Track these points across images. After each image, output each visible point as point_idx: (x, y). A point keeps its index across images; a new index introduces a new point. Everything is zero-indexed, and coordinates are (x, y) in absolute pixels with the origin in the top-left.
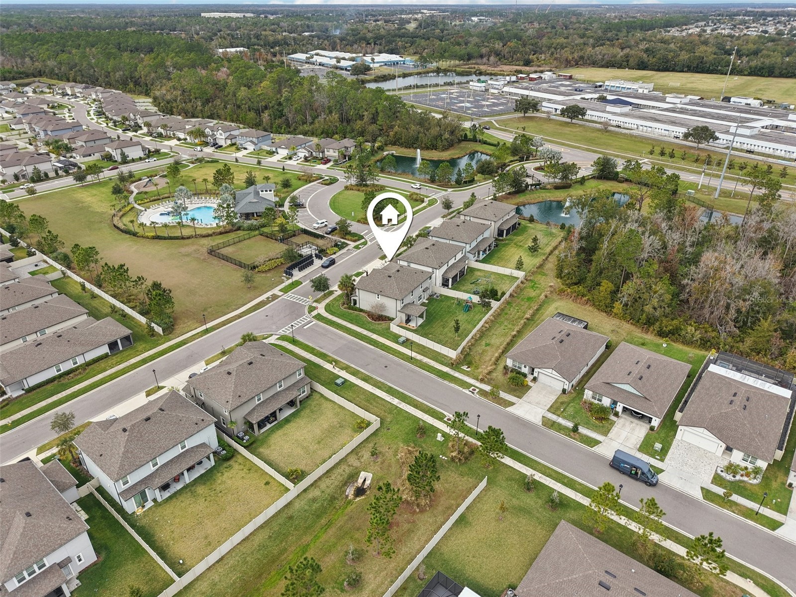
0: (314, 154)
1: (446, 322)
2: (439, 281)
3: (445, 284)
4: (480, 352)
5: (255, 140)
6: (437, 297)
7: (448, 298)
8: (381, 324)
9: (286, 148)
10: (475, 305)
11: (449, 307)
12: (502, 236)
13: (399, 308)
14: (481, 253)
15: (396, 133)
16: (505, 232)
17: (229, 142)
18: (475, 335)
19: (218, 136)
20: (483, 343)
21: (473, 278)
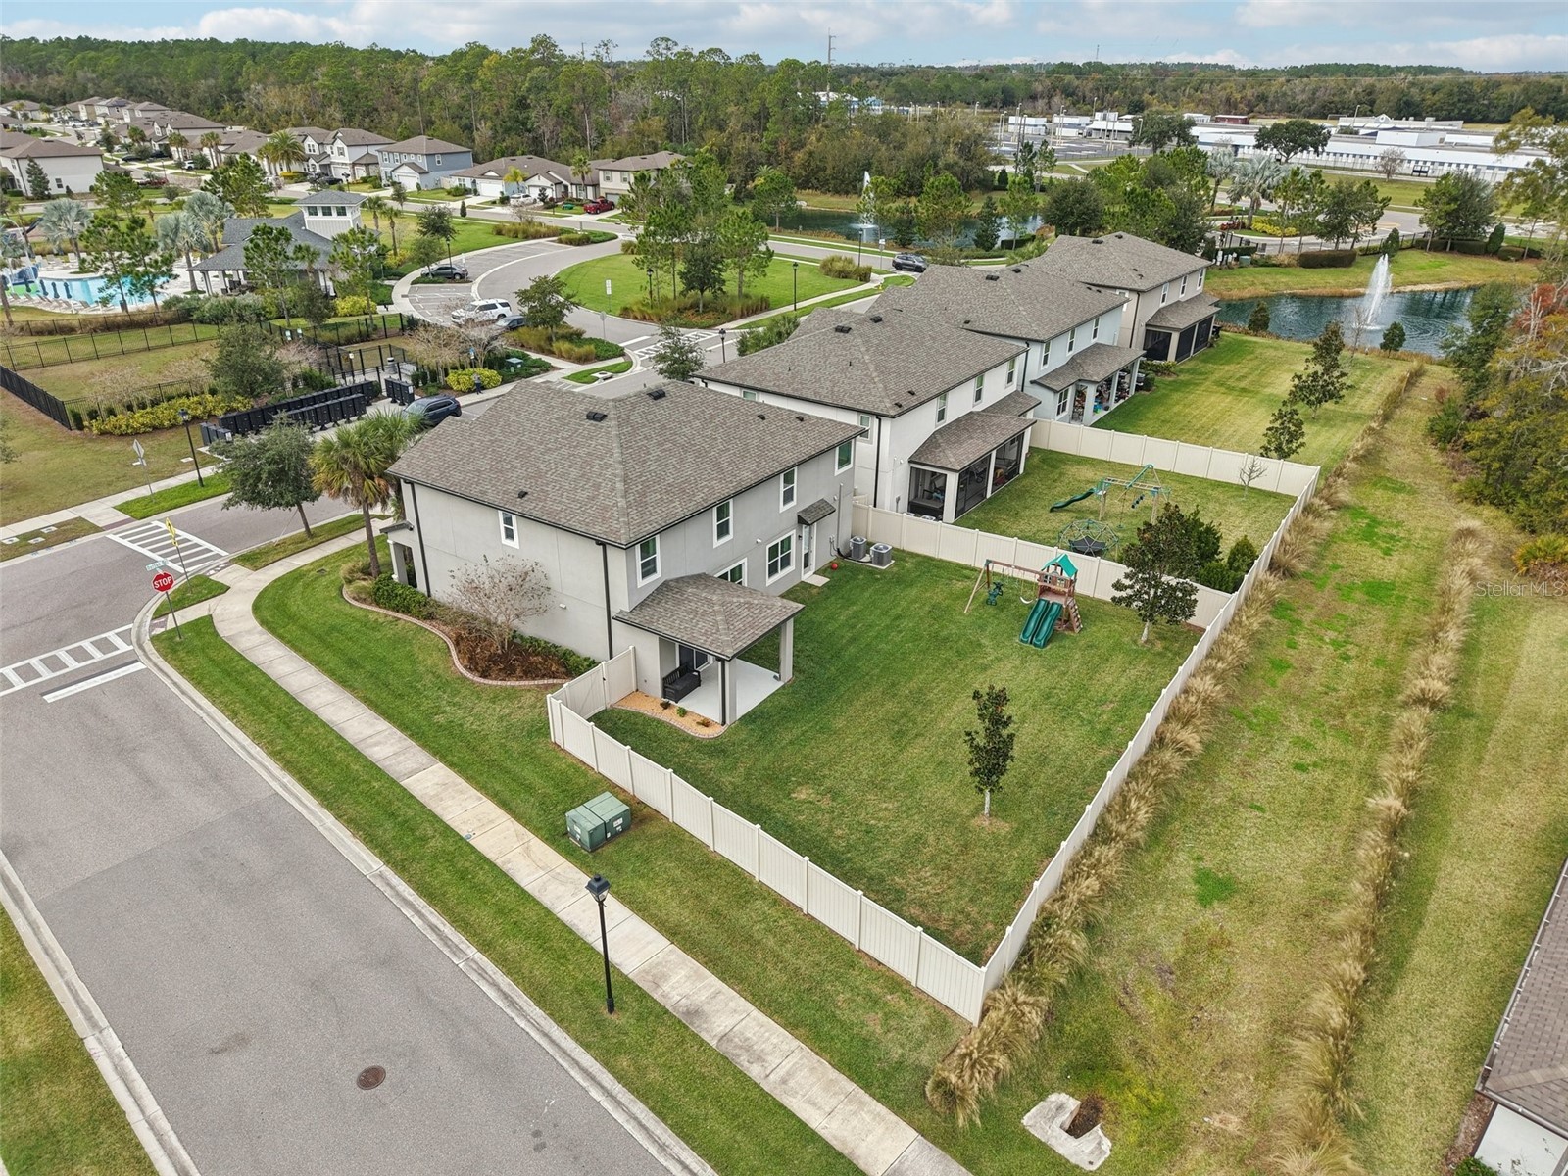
0: (573, 191)
1: (919, 698)
2: (896, 485)
3: (924, 501)
4: (1171, 949)
5: (422, 161)
6: (880, 558)
7: (931, 567)
8: (512, 695)
9: (500, 178)
10: (1091, 610)
11: (938, 613)
12: (1165, 357)
13: (622, 603)
14: (1091, 393)
15: (811, 153)
16: (1175, 338)
17: (361, 172)
18: (1120, 805)
19: (336, 158)
20: (1181, 868)
21: (1060, 488)
